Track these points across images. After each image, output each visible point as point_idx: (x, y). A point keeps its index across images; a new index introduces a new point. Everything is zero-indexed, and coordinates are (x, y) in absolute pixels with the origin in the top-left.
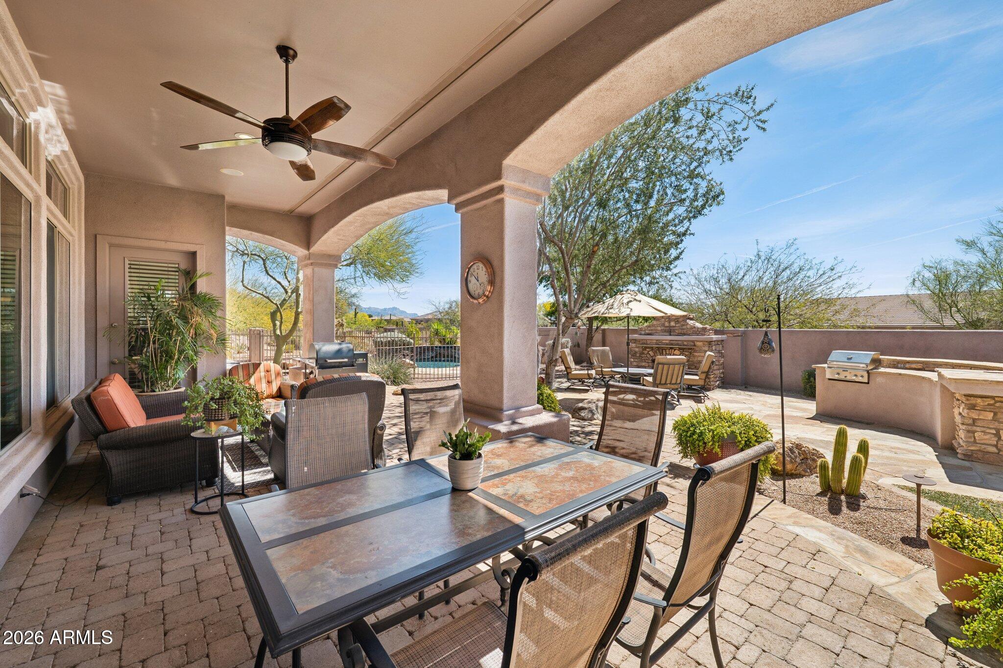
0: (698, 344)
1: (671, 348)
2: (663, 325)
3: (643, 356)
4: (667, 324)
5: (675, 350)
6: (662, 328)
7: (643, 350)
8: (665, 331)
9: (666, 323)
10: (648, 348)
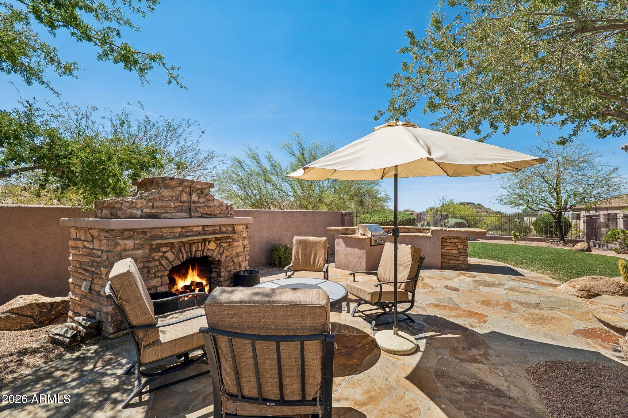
0: (239, 228)
1: (205, 240)
2: (178, 198)
3: (152, 265)
4: (185, 197)
5: (209, 242)
6: (178, 204)
7: (152, 250)
8: (181, 211)
9: (184, 195)
10: (165, 245)
